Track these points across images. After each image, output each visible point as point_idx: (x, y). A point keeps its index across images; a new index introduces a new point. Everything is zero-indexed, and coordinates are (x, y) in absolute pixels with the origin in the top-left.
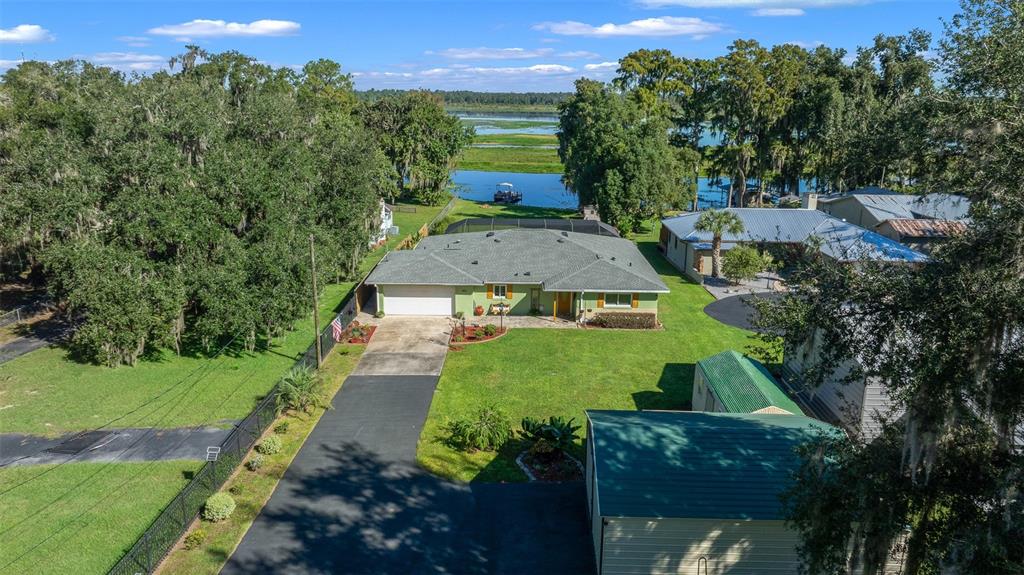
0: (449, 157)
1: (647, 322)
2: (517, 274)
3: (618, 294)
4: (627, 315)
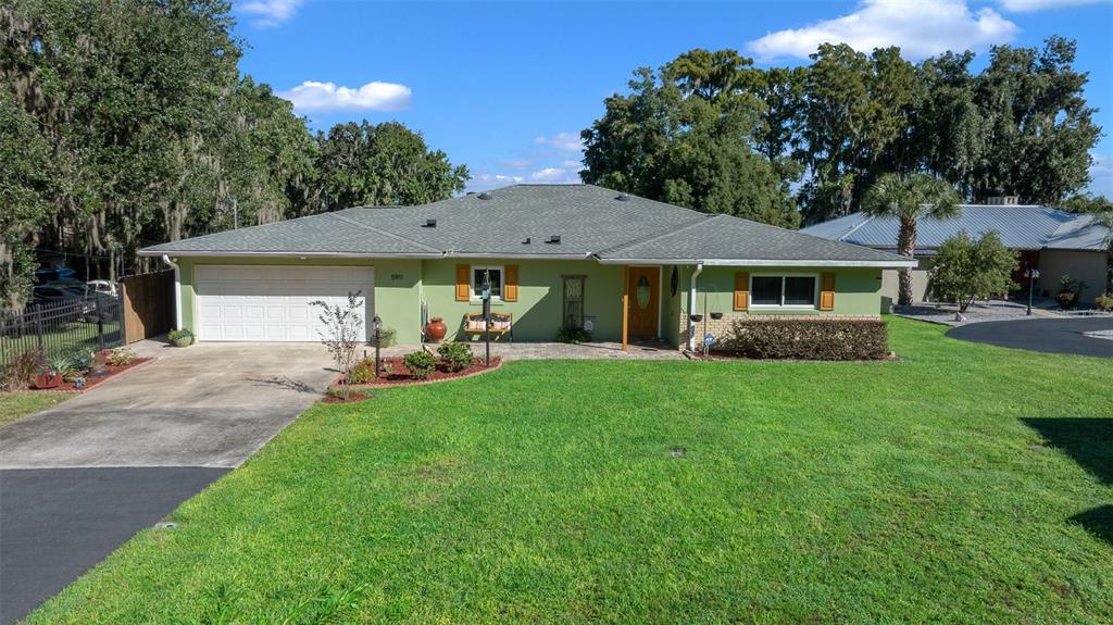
1: (864, 344)
2: (528, 242)
3: (784, 276)
4: (816, 323)
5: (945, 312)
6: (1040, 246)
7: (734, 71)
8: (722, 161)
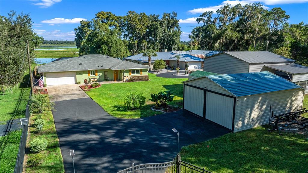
0: (35, 47)
1: (146, 78)
2: (98, 67)
3: (135, 70)
4: (140, 76)
5: (156, 72)
6: (169, 59)
7: (111, 17)
8: (113, 41)
